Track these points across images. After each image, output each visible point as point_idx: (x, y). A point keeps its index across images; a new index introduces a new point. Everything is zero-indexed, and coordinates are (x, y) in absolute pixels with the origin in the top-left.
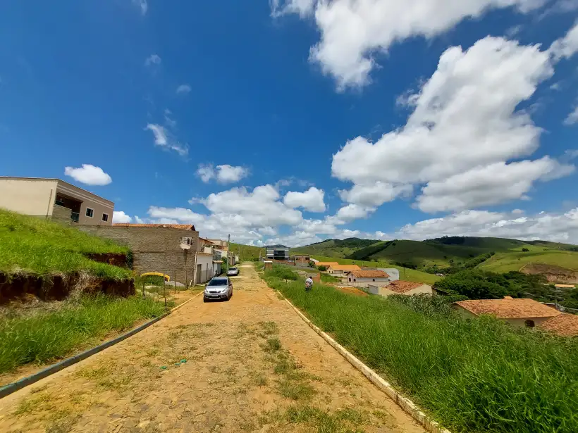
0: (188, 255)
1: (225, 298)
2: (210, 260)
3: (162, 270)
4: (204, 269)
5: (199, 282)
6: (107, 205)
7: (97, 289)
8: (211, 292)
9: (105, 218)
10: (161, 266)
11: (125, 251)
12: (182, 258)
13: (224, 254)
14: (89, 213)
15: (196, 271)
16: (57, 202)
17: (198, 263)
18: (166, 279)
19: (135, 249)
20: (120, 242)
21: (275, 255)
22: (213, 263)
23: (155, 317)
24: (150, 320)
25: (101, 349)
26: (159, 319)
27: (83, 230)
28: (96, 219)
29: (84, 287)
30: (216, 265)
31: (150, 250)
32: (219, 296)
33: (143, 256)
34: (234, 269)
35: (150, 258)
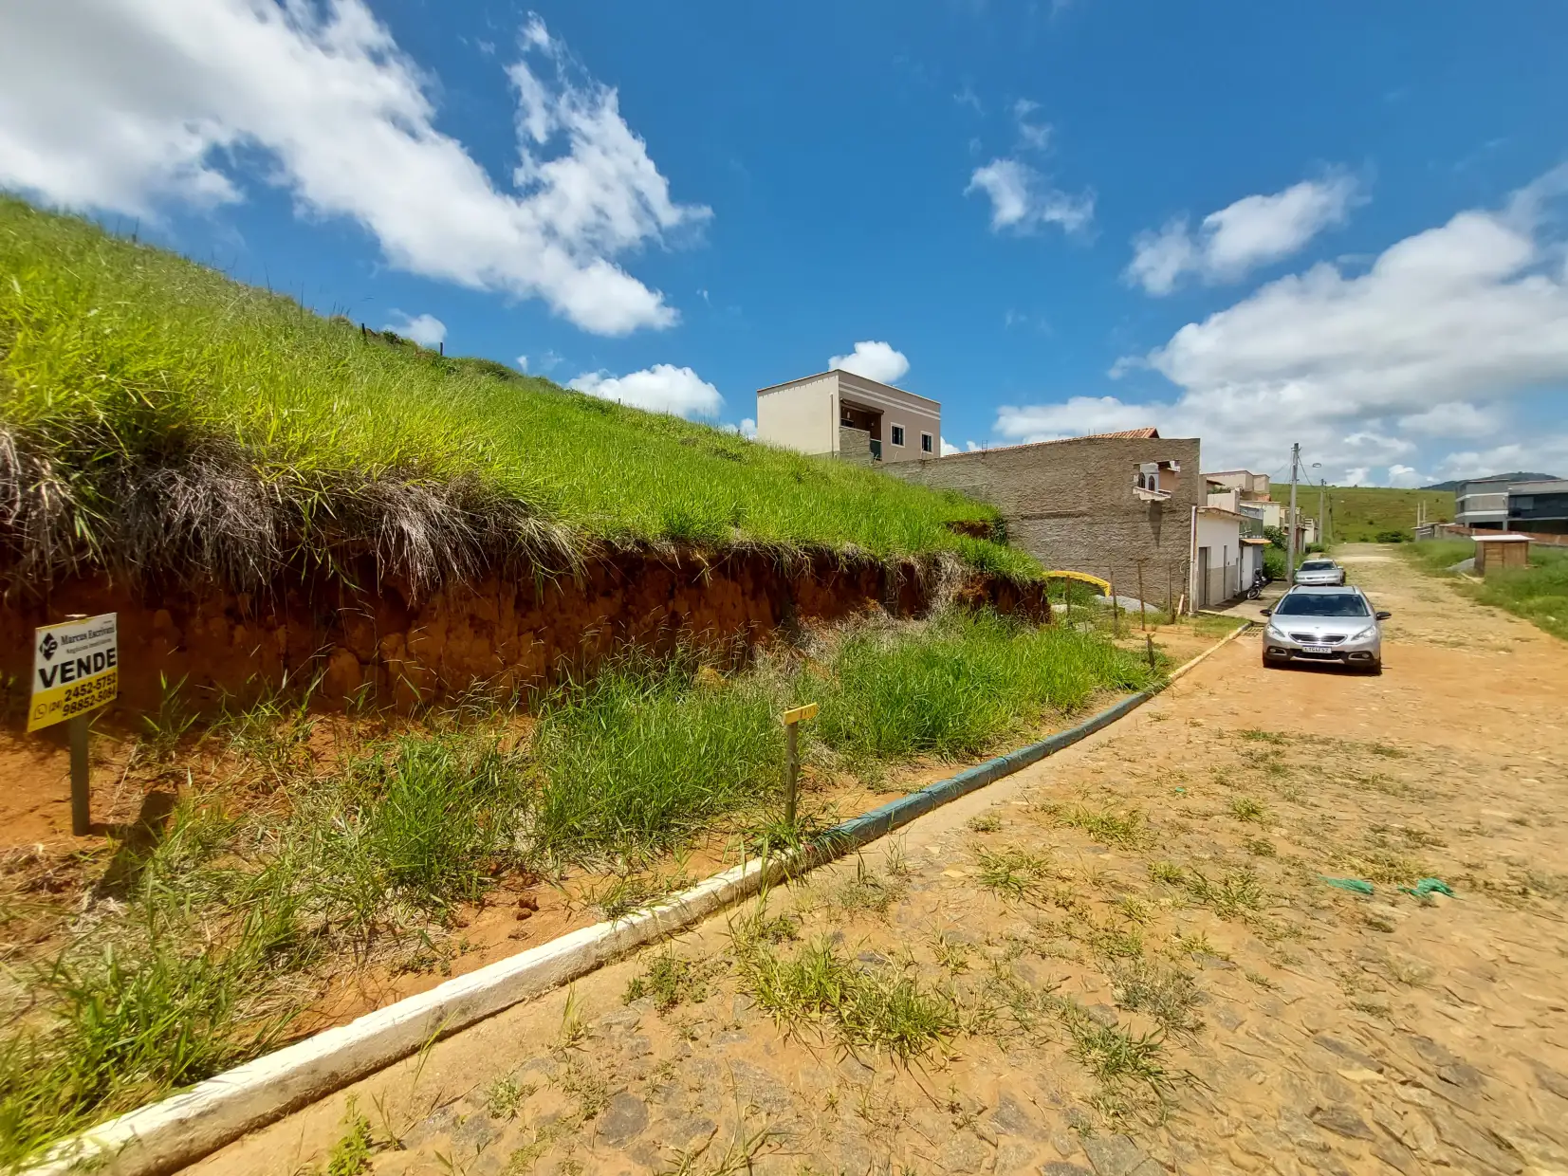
0: (1165, 517)
1: (1365, 664)
2: (1232, 535)
3: (1085, 564)
4: (1216, 562)
5: (1204, 603)
6: (929, 414)
7: (979, 601)
8: (1296, 637)
9: (926, 443)
10: (1083, 553)
11: (987, 516)
12: (1146, 527)
13: (1272, 516)
14: (897, 435)
15: (1194, 568)
16: (844, 422)
17: (1199, 545)
18: (1100, 591)
19: (1008, 509)
20: (972, 495)
21: (1514, 513)
22: (1243, 544)
23: (1135, 689)
24: (1123, 698)
25: (1045, 751)
26: (1146, 698)
27: (896, 473)
28: (911, 447)
29: (954, 591)
30: (1248, 552)
31: (1050, 509)
32: (1336, 654)
33: (1031, 528)
34: (1327, 566)
35: (1050, 531)
